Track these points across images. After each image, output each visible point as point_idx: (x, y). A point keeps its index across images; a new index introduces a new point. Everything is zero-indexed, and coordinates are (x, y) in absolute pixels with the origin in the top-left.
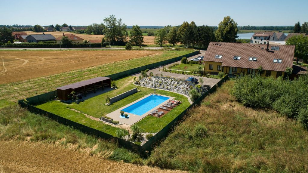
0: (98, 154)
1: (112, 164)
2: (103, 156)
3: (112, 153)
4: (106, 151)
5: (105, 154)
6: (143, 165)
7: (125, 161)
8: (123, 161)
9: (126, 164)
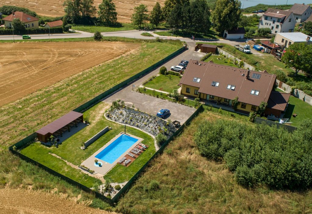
0: (82, 202)
1: (92, 210)
2: (86, 204)
3: (91, 202)
4: (87, 200)
5: (87, 203)
6: (112, 211)
7: (101, 208)
8: (99, 208)
9: (101, 210)
